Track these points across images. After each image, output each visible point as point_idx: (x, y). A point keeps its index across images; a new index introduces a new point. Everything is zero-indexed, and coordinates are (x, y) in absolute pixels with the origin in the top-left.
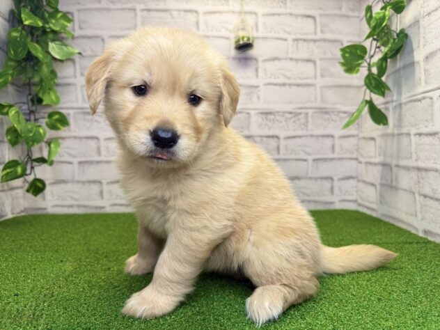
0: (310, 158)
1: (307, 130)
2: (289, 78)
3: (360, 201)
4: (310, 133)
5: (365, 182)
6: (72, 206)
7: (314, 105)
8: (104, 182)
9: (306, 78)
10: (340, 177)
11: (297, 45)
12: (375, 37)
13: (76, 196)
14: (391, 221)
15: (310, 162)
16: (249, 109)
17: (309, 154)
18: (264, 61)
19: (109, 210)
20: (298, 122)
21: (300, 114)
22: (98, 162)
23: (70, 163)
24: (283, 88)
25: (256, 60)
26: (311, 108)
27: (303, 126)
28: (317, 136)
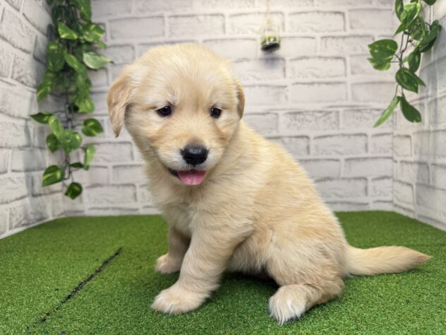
0: (342, 158)
1: (339, 129)
2: (318, 77)
3: (396, 202)
4: (341, 131)
5: (400, 181)
6: (107, 209)
7: (345, 103)
8: (137, 185)
9: (336, 76)
10: (375, 177)
11: (325, 42)
12: (407, 30)
13: (111, 199)
14: (429, 223)
15: (343, 162)
16: (277, 110)
17: (341, 154)
18: (292, 60)
19: (142, 212)
20: (328, 121)
21: (330, 112)
22: (132, 166)
23: (105, 167)
24: (311, 87)
25: (283, 59)
26: (342, 106)
27: (334, 126)
28: (349, 135)
